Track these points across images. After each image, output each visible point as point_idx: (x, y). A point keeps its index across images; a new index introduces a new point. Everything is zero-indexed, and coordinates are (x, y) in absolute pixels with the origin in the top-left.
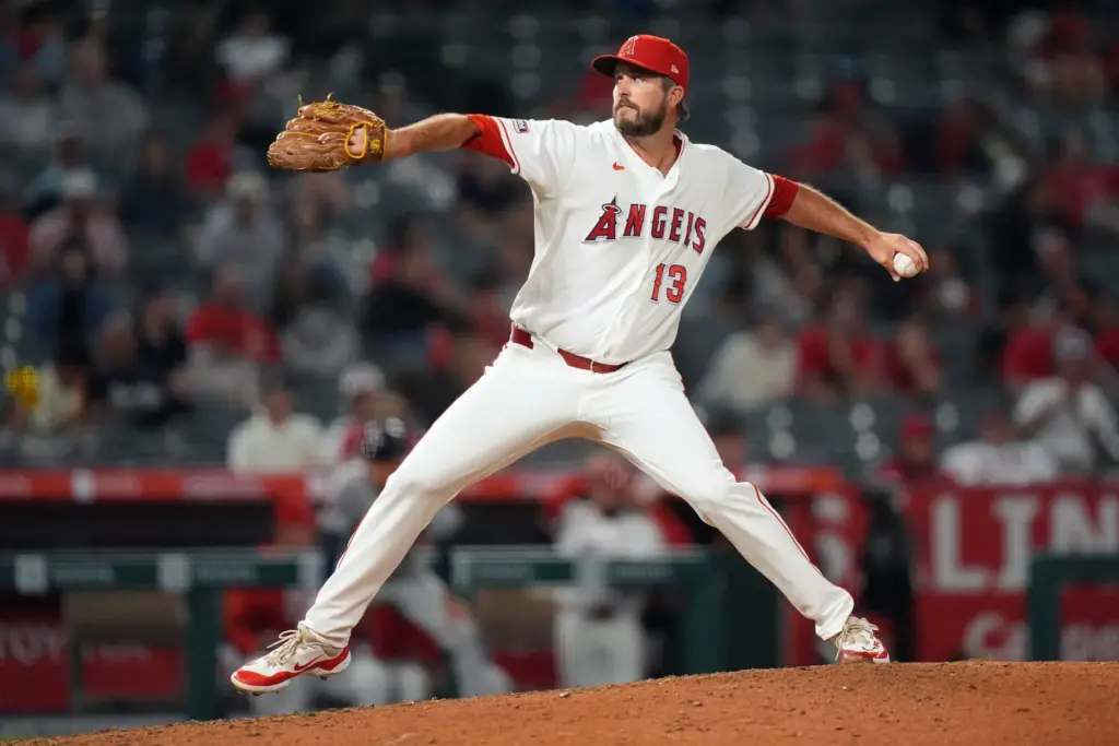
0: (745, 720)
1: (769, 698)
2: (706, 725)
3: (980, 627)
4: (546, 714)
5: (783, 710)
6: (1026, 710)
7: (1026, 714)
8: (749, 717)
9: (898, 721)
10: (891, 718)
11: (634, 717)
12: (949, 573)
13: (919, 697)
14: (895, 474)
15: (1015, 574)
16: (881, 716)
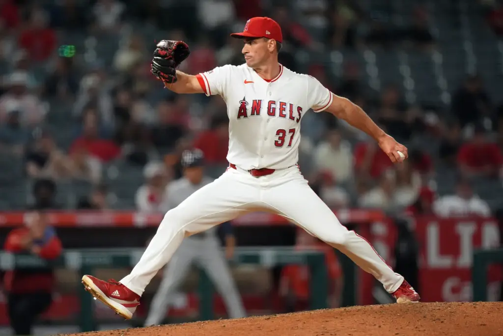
0: (353, 330)
1: (363, 320)
2: (334, 332)
3: (448, 285)
4: (259, 328)
5: (370, 325)
6: (484, 325)
7: (484, 327)
8: (354, 329)
9: (425, 330)
10: (421, 329)
11: (301, 328)
12: (434, 259)
13: (434, 319)
14: (410, 213)
15: (466, 259)
16: (416, 328)
